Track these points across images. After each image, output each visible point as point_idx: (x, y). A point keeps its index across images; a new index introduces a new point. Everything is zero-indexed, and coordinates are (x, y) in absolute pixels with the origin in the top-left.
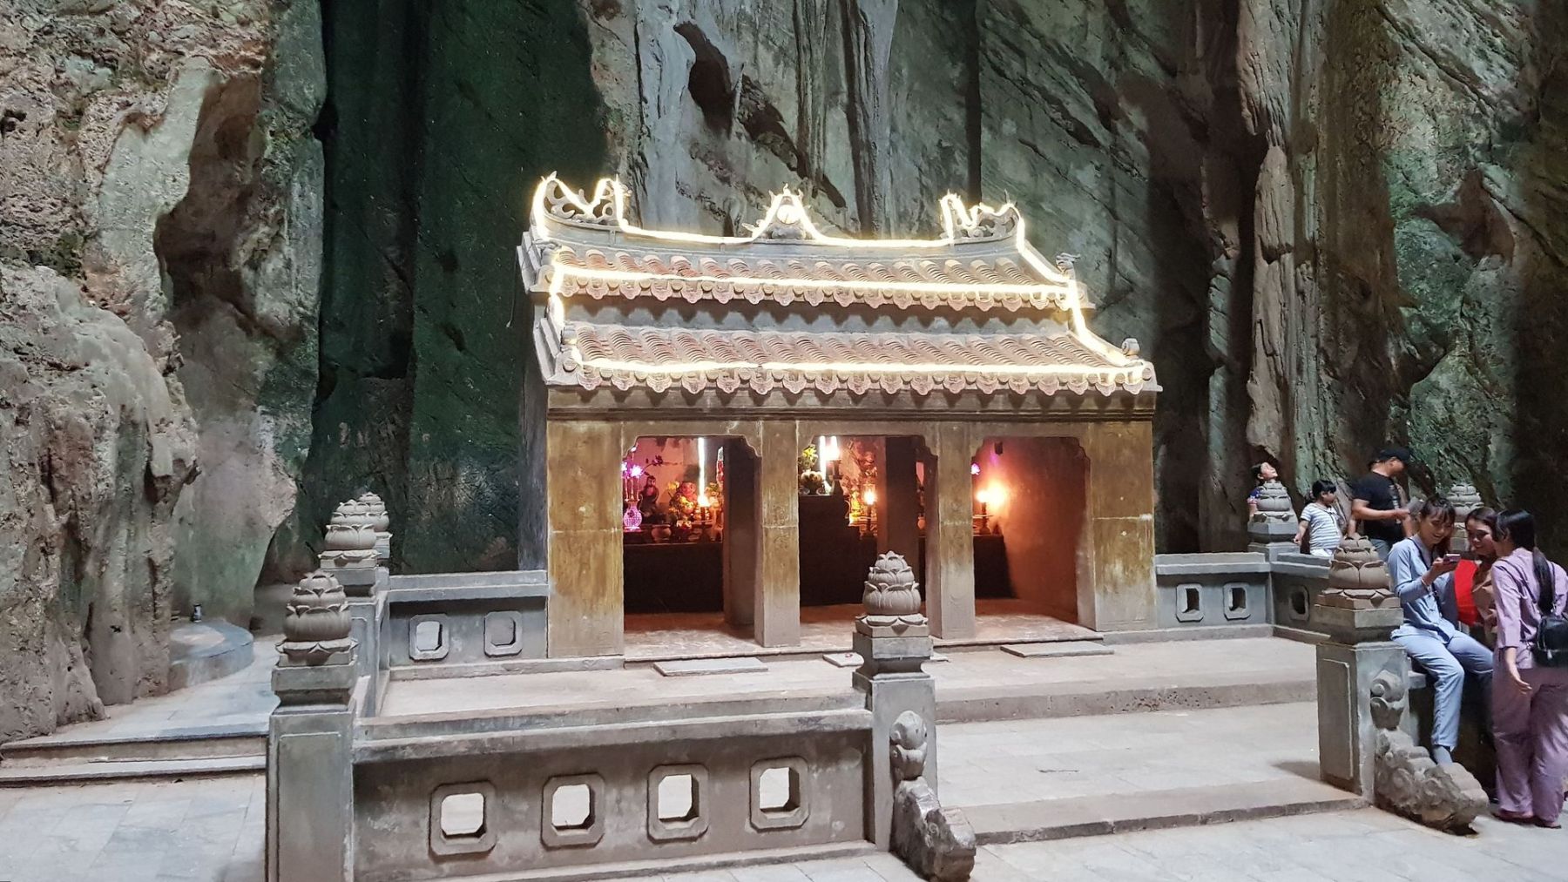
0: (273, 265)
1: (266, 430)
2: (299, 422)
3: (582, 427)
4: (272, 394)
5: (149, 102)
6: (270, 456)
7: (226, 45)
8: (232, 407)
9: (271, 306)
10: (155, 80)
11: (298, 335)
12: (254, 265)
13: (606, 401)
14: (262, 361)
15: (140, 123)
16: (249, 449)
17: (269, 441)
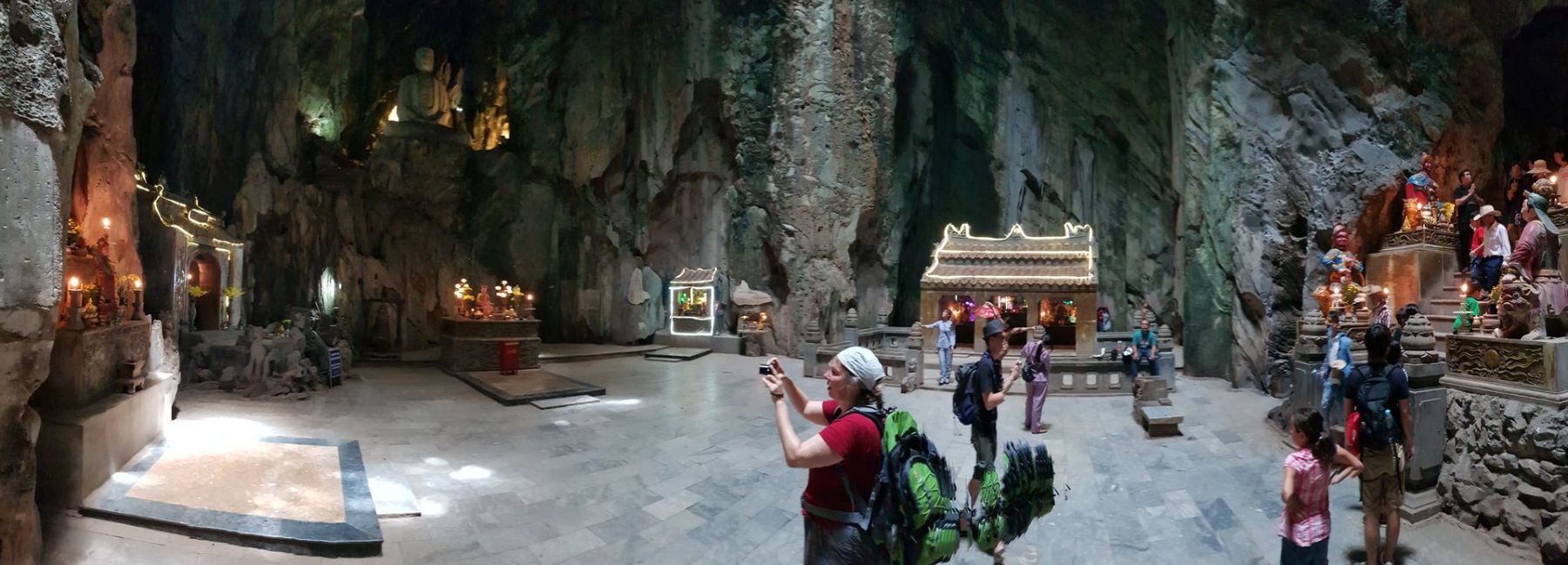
0: (887, 251)
1: (886, 291)
2: (894, 290)
3: (929, 292)
4: (888, 283)
5: (847, 220)
6: (887, 298)
7: (864, 204)
8: (879, 286)
9: (887, 261)
10: (848, 214)
11: (893, 267)
12: (883, 251)
13: (933, 286)
14: (886, 275)
15: (844, 225)
16: (883, 296)
17: (887, 294)
